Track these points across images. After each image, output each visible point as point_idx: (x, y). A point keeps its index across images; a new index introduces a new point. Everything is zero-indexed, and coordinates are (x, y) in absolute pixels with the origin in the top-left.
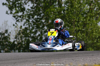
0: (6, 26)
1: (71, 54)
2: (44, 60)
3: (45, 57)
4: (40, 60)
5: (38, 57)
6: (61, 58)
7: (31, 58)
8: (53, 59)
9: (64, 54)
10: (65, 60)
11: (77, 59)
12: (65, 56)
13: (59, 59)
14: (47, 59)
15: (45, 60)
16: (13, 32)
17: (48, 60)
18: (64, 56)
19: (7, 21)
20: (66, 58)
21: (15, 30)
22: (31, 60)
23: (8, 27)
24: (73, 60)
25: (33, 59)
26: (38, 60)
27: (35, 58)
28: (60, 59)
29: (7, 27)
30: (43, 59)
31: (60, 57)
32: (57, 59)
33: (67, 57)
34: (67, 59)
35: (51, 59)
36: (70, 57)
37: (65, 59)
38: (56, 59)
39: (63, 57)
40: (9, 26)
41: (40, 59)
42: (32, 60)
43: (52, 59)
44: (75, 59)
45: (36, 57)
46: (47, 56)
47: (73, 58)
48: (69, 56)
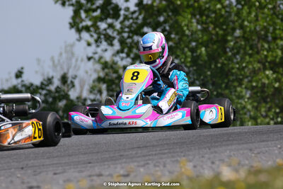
0: (70, 59)
1: (246, 133)
2: (170, 153)
3: (174, 143)
4: (158, 152)
5: (153, 146)
6: (217, 146)
7: (133, 148)
8: (195, 149)
9: (227, 134)
10: (228, 152)
11: (263, 149)
12: (231, 139)
13: (212, 150)
14: (178, 150)
15: (174, 152)
16: (91, 76)
17: (182, 152)
18: (228, 140)
19: (72, 46)
20: (232, 144)
21: (95, 71)
22: (134, 152)
23: (77, 60)
24: (251, 150)
25: (140, 152)
26: (154, 153)
27: (146, 147)
28: (216, 149)
29: (74, 60)
30: (166, 151)
31: (216, 144)
32: (208, 149)
33: (235, 142)
34: (234, 147)
35: (188, 151)
36: (243, 143)
37: (229, 147)
38: (205, 148)
39: (224, 143)
40: (80, 59)
41: (158, 149)
42: (136, 154)
43: (193, 148)
44: (256, 148)
45: (148, 145)
46: (179, 141)
47: (251, 145)
48: (241, 140)
